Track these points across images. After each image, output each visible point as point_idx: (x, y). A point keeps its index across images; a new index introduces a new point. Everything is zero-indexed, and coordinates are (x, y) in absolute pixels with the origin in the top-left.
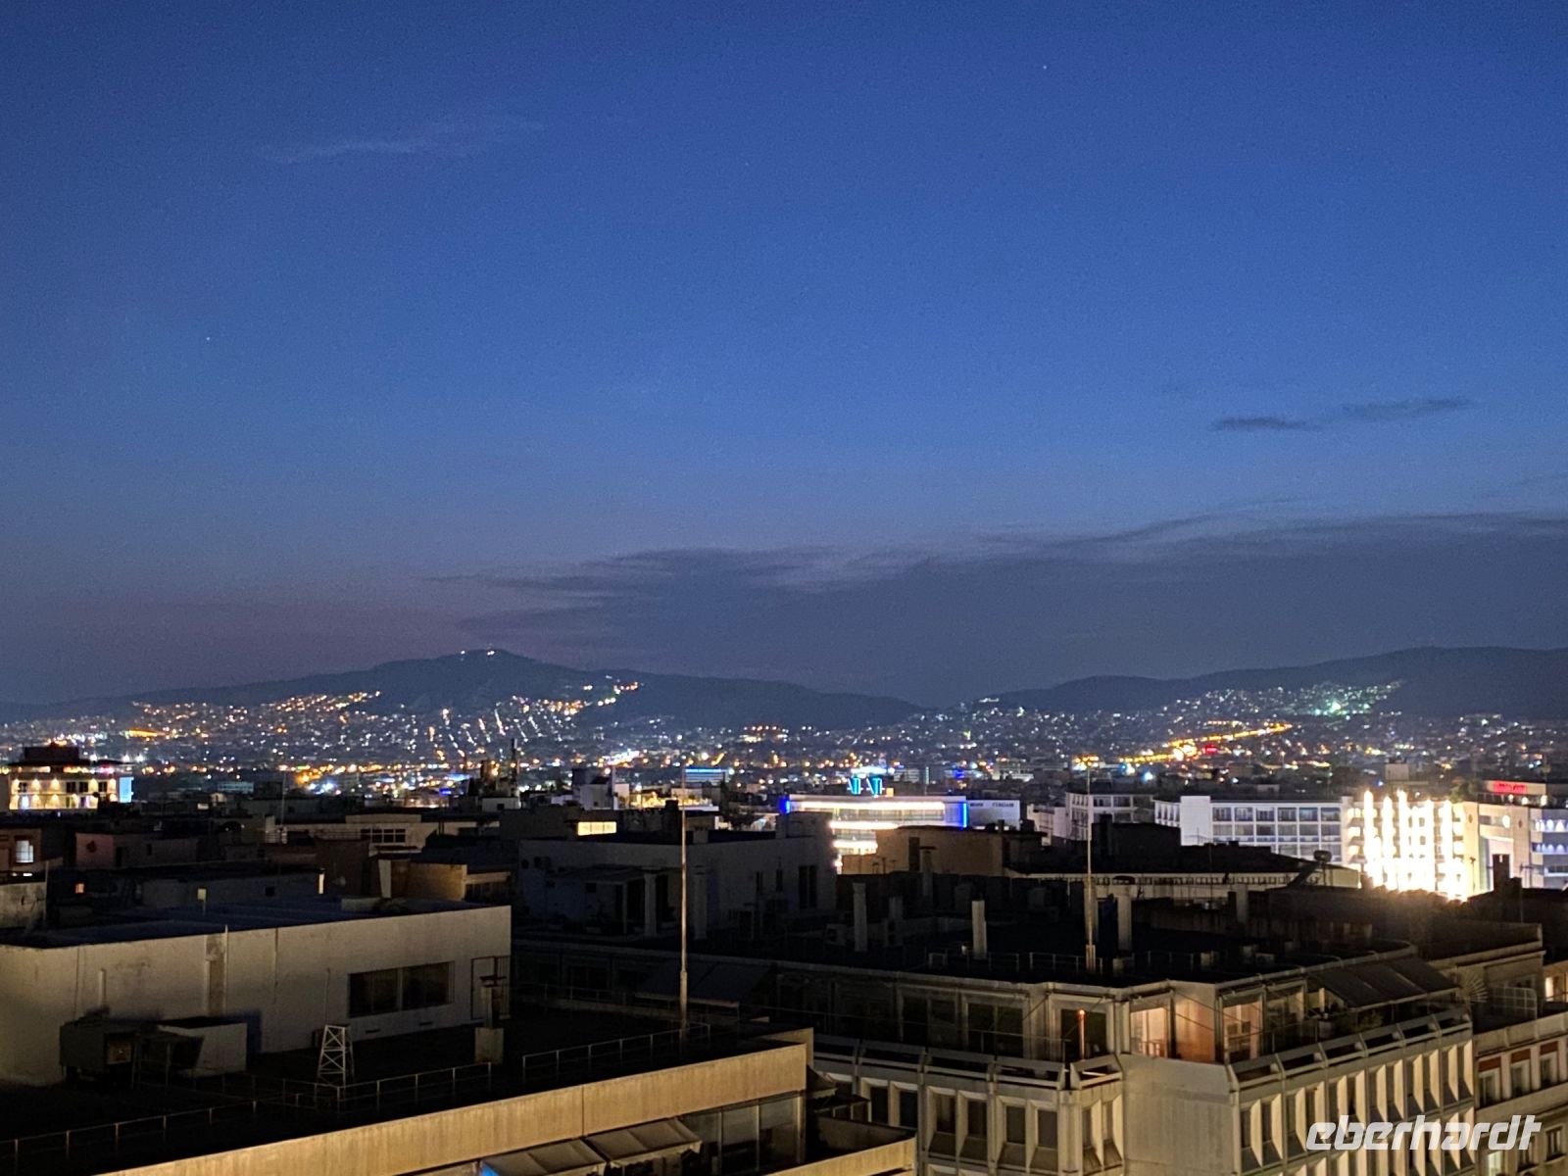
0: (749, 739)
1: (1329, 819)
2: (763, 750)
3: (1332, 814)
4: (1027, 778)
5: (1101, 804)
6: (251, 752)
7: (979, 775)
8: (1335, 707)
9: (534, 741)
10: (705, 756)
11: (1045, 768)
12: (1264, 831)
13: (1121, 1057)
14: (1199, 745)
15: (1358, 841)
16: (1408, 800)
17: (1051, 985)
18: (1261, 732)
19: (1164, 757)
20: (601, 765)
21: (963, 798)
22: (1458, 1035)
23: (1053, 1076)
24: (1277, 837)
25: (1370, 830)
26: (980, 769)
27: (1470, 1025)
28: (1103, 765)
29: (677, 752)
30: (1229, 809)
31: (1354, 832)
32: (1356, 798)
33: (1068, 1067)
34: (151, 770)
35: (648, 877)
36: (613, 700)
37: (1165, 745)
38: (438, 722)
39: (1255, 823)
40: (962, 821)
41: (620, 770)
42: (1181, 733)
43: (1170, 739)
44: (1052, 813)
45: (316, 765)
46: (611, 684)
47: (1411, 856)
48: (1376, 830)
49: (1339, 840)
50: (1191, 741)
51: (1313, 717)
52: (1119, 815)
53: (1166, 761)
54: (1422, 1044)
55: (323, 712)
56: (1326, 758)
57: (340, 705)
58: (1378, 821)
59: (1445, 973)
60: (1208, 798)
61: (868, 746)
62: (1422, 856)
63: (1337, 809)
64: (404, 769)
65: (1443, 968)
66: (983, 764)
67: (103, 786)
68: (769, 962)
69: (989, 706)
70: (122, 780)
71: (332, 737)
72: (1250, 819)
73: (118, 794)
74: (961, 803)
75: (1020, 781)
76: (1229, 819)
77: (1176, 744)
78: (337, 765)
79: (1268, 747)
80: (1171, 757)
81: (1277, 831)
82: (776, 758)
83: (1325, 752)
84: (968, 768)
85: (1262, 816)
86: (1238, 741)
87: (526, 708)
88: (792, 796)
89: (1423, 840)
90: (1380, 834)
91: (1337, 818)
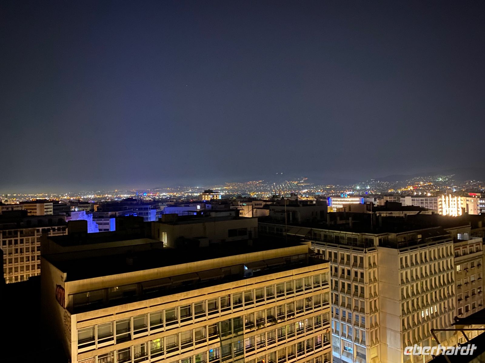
0: (327, 187)
1: (435, 201)
2: (330, 189)
3: (436, 200)
4: (380, 194)
5: (390, 198)
6: (243, 190)
7: (370, 193)
8: (441, 179)
9: (289, 188)
10: (319, 190)
11: (383, 192)
12: (422, 203)
13: (377, 247)
14: (413, 187)
15: (441, 204)
16: (451, 197)
17: (363, 233)
18: (426, 184)
19: (406, 189)
20: (301, 192)
21: (363, 198)
22: (450, 243)
23: (363, 250)
24: (424, 204)
25: (443, 203)
26: (371, 192)
27: (453, 241)
28: (394, 191)
29: (314, 190)
30: (415, 199)
31: (440, 203)
32: (441, 197)
33: (365, 249)
34: (228, 193)
35: (291, 213)
36: (303, 181)
37: (407, 187)
38: (273, 185)
39: (420, 202)
40: (362, 202)
41: (304, 193)
42: (410, 185)
43: (407, 186)
44: (381, 200)
45: (253, 192)
46: (303, 178)
47: (452, 207)
48: (445, 203)
49: (437, 204)
50: (412, 186)
51: (436, 182)
52: (394, 200)
53: (407, 190)
54: (441, 245)
55: (255, 184)
56: (439, 189)
57: (257, 183)
58: (445, 201)
59: (448, 231)
60: (411, 197)
61: (350, 188)
62: (454, 207)
63: (437, 199)
64: (268, 193)
65: (448, 230)
66: (371, 191)
67: (216, 196)
68: (311, 228)
69: (373, 181)
70: (220, 195)
71: (256, 188)
72: (419, 201)
73: (219, 197)
74: (362, 198)
75: (378, 194)
76: (415, 201)
77: (409, 187)
78: (257, 193)
79: (427, 187)
80: (408, 189)
81: (424, 203)
82: (332, 191)
83: (438, 188)
84: (368, 192)
85: (421, 200)
86: (421, 186)
87: (288, 183)
88: (330, 198)
89: (454, 204)
90: (446, 203)
91: (437, 200)
